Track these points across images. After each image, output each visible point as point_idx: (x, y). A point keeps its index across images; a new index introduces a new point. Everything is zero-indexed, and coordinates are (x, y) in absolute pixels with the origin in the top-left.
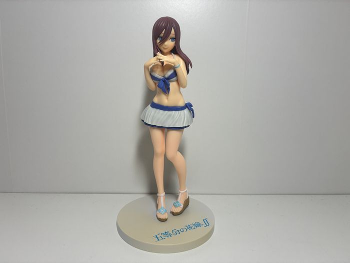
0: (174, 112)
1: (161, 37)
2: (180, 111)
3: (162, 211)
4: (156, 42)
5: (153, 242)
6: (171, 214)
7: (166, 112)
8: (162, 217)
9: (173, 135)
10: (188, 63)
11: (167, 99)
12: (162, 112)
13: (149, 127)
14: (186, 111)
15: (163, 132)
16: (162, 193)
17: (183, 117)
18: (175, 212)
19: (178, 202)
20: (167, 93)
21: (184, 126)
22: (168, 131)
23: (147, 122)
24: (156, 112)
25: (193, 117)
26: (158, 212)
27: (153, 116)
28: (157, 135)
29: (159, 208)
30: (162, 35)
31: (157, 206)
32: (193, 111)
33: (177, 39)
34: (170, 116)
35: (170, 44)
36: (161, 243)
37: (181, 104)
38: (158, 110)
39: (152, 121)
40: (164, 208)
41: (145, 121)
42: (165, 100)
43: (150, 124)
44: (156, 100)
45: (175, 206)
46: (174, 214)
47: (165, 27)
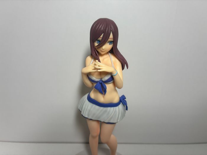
0: (109, 108)
1: (99, 41)
2: (115, 107)
4: (94, 45)
10: (124, 64)
11: (103, 97)
14: (121, 106)
20: (103, 93)
23: (84, 115)
24: (92, 106)
27: (90, 110)
30: (100, 39)
33: (115, 42)
35: (107, 47)
37: (116, 101)
42: (101, 98)
43: (87, 117)
47: (104, 32)
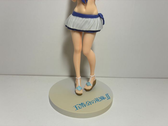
0: (90, 19)
2: (94, 19)
3: (79, 89)
5: (74, 110)
6: (85, 90)
7: (84, 19)
8: (78, 92)
9: (88, 36)
11: (85, 8)
12: (81, 19)
13: (71, 30)
14: (99, 19)
15: (81, 34)
16: (79, 77)
17: (97, 23)
18: (87, 89)
19: (89, 83)
20: (85, 3)
21: (97, 30)
22: (85, 34)
23: (69, 27)
24: (76, 19)
25: (104, 24)
26: (76, 89)
27: (74, 22)
28: (77, 36)
29: (77, 86)
31: (75, 85)
32: (103, 19)
34: (87, 22)
36: (79, 112)
37: (95, 13)
38: (78, 18)
39: (73, 26)
40: (80, 87)
41: (68, 26)
42: (83, 9)
43: (72, 28)
44: (76, 10)
45: (87, 85)
46: (87, 90)
